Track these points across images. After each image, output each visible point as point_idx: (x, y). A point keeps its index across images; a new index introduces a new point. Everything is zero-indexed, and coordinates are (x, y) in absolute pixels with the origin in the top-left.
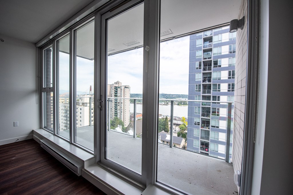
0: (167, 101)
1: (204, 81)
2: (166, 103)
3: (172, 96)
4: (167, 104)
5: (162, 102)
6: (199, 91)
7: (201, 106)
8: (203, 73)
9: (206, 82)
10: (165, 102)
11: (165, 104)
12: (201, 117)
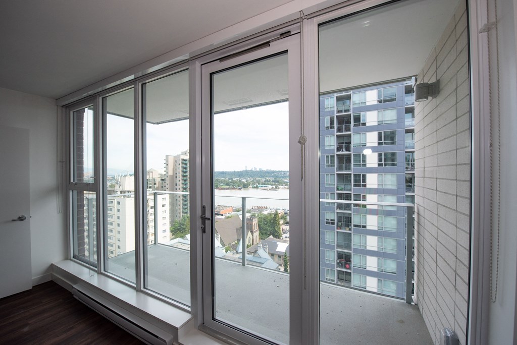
0: (277, 183)
1: (338, 150)
2: (274, 187)
3: (285, 174)
4: (276, 188)
5: (268, 184)
6: (333, 166)
7: (336, 192)
8: (337, 136)
9: (342, 150)
10: (272, 185)
11: (272, 188)
12: (336, 211)
